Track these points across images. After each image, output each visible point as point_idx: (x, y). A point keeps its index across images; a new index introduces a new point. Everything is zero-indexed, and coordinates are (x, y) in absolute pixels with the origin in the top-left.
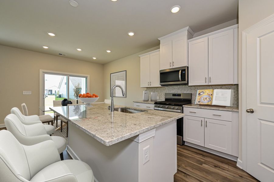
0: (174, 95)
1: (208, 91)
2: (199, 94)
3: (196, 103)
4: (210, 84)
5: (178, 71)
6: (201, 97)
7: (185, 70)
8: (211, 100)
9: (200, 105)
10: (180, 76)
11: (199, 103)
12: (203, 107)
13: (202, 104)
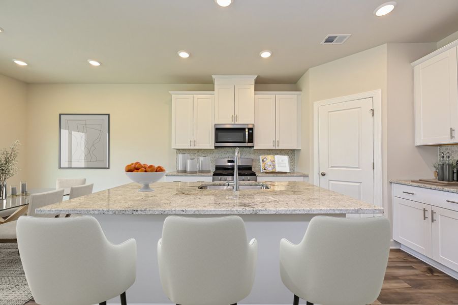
0: (229, 161)
1: (270, 157)
2: (263, 160)
3: (262, 171)
5: (245, 129)
6: (265, 164)
7: (253, 129)
8: (274, 166)
9: (266, 173)
10: (246, 136)
11: (264, 171)
12: (268, 175)
13: (267, 171)
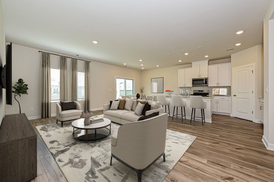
0: (199, 91)
1: (218, 89)
2: (214, 90)
3: (213, 94)
4: (218, 86)
5: (203, 79)
6: (215, 91)
7: (207, 79)
8: (219, 93)
10: (204, 82)
12: (216, 96)
13: (215, 94)
